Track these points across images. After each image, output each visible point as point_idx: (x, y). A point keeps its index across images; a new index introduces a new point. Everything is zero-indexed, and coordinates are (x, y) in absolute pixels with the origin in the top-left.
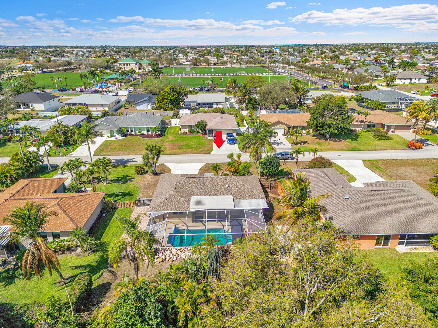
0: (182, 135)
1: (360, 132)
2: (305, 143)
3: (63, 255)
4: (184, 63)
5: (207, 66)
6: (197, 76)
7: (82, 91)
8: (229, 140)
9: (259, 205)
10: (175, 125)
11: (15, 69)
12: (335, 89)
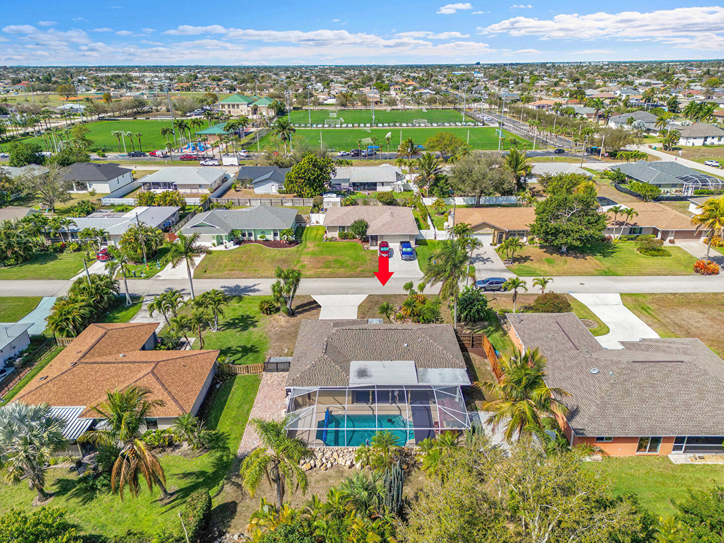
0: (328, 243)
1: (616, 241)
2: (526, 259)
3: (163, 453)
4: (325, 102)
5: (363, 108)
6: (347, 127)
7: (165, 156)
8: (404, 253)
9: (456, 378)
10: (318, 222)
11: (55, 113)
12: (577, 154)
